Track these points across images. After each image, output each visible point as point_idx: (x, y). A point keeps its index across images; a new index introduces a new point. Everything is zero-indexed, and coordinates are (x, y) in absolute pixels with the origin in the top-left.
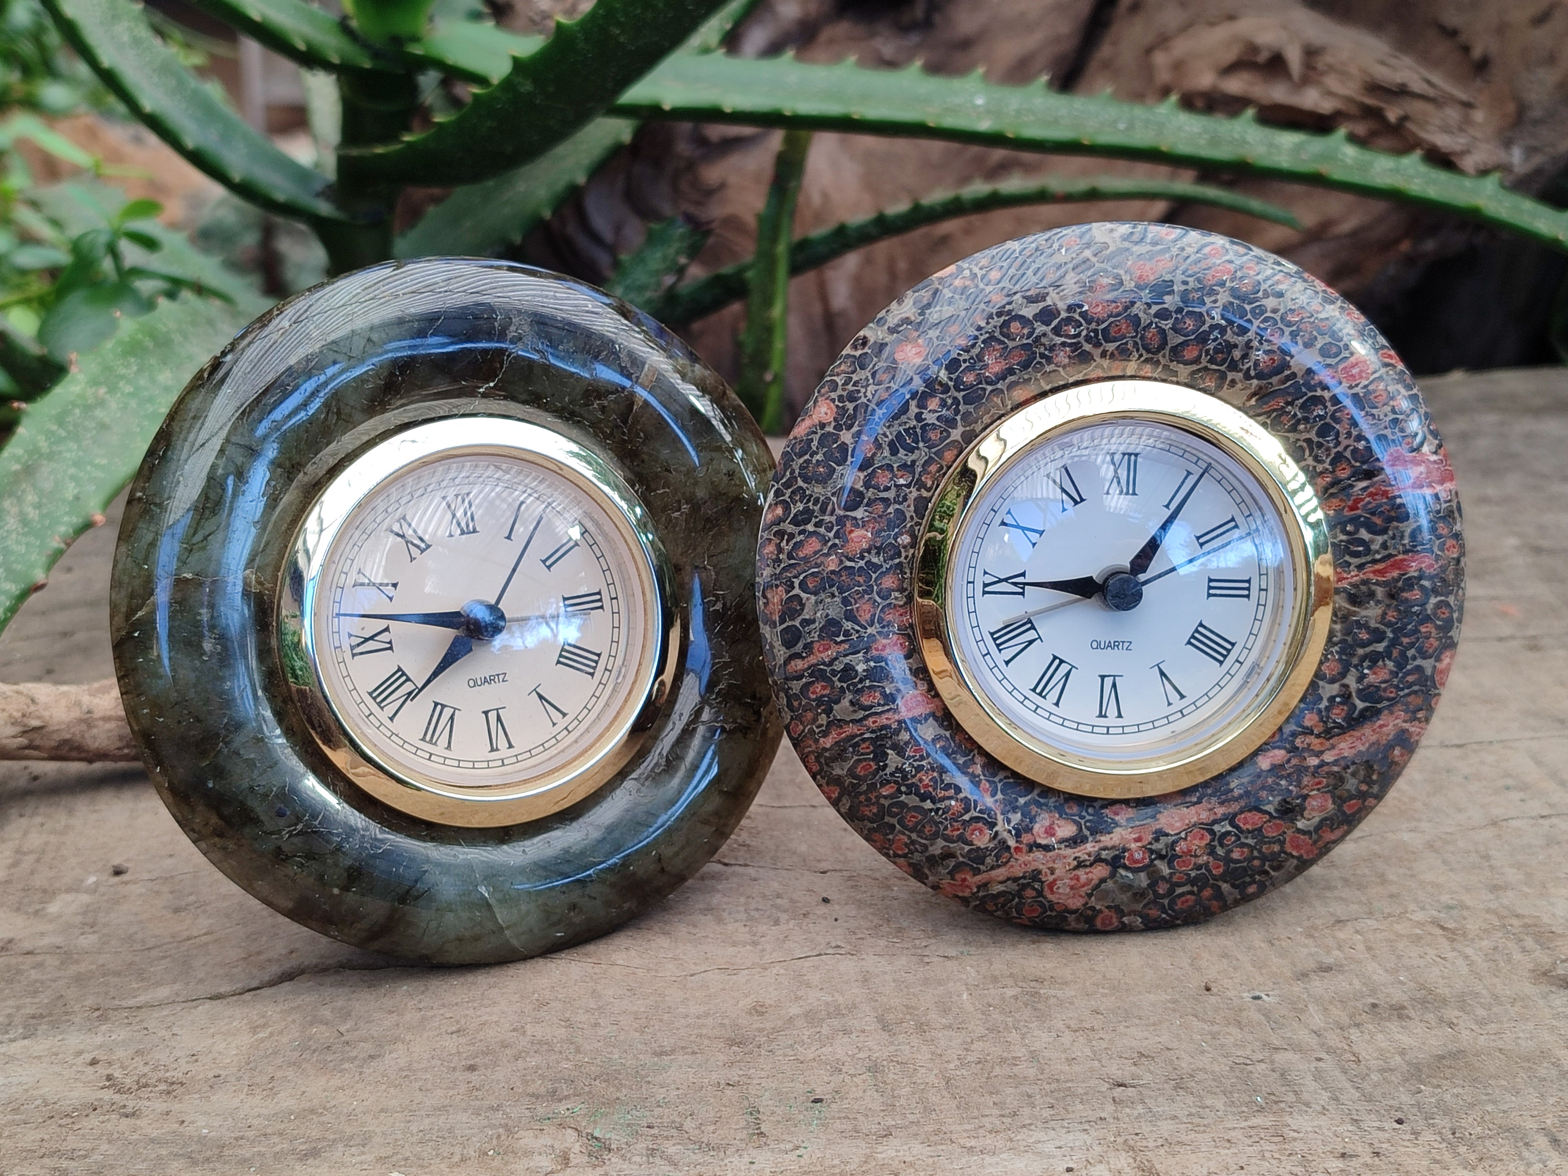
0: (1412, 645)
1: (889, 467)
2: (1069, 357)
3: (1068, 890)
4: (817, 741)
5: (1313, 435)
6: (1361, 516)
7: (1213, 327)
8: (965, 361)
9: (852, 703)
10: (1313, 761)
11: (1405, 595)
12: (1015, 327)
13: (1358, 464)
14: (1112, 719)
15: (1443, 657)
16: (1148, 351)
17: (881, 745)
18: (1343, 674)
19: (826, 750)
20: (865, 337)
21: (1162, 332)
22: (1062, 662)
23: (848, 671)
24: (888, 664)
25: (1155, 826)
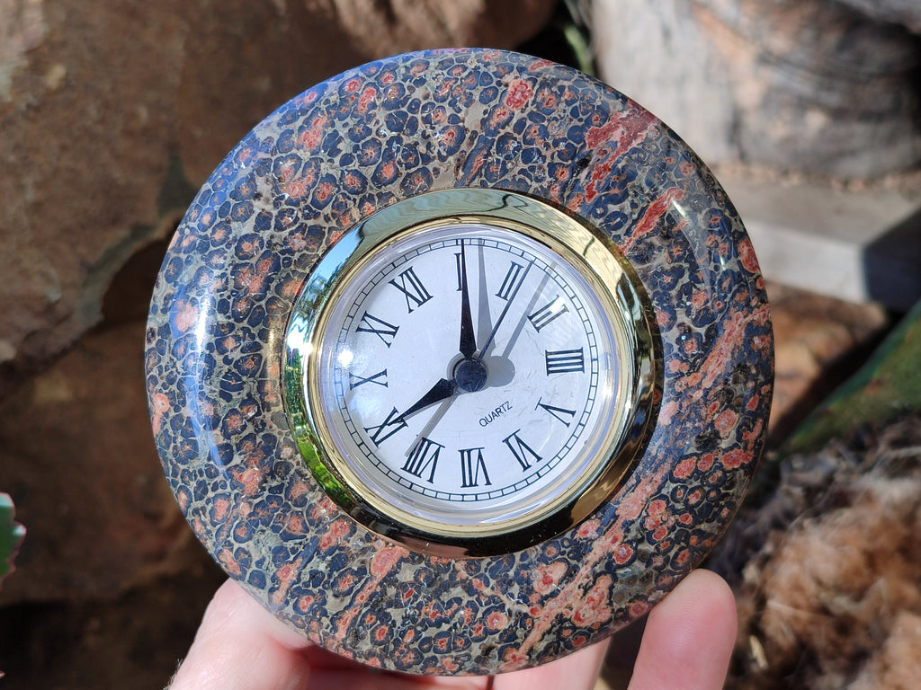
1: (233, 411)
2: (303, 239)
3: (592, 612)
4: (334, 638)
5: (521, 165)
6: (601, 197)
7: (389, 143)
8: (229, 297)
9: (336, 596)
10: (698, 395)
11: (675, 230)
12: (246, 246)
13: (570, 162)
14: (536, 466)
15: (740, 250)
16: (357, 193)
17: (379, 611)
18: (674, 318)
19: (344, 640)
20: (151, 329)
21: (356, 173)
22: (469, 451)
23: (315, 577)
24: (342, 549)
25: (620, 522)
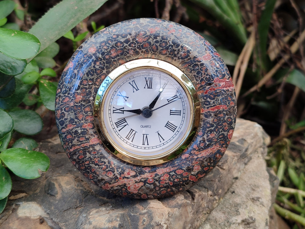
0: (221, 128)
1: (87, 80)
2: (133, 52)
3: (133, 189)
4: (69, 150)
5: (196, 74)
6: (208, 95)
7: (170, 46)
8: (106, 52)
9: (77, 140)
10: (195, 157)
11: (219, 115)
12: (119, 44)
13: (207, 82)
14: (146, 145)
15: (230, 131)
16: (153, 51)
17: (85, 151)
18: (203, 135)
19: (71, 152)
20: (82, 46)
21: (157, 46)
22: (133, 130)
23: (76, 132)
24: (87, 130)
25: (156, 173)
